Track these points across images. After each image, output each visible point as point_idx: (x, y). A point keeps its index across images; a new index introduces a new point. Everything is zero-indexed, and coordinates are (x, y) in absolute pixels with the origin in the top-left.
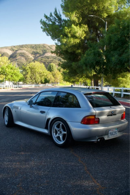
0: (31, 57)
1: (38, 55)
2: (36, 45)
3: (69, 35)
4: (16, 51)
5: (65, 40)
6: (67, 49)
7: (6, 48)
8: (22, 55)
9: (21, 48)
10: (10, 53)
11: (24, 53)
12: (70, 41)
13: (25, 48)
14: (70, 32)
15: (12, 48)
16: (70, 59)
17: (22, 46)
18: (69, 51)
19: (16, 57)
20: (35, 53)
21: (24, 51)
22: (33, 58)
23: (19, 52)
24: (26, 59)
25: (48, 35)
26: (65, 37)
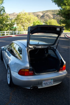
0: (52, 16)
1: (55, 16)
2: (54, 10)
3: (67, 4)
4: (45, 13)
5: (64, 7)
6: (65, 12)
7: (40, 12)
8: (47, 16)
9: (47, 12)
10: (41, 14)
11: (48, 15)
12: (67, 8)
13: (49, 12)
14: (67, 3)
15: (42, 12)
16: (66, 18)
17: (47, 11)
18: (66, 13)
19: (44, 17)
20: (53, 15)
21: (48, 13)
22: (53, 17)
23: (46, 14)
24: (49, 18)
25: (56, 4)
26: (64, 5)
